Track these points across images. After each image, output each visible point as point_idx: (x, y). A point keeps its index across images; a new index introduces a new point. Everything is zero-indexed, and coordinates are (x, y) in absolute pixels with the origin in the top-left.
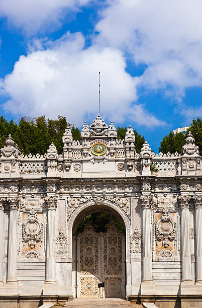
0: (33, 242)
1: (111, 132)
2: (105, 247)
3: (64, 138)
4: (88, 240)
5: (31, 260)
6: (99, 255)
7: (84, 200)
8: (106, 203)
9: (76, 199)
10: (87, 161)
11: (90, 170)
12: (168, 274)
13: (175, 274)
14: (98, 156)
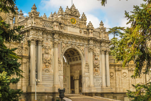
9: (65, 44)
10: (69, 26)
11: (69, 31)
12: (97, 83)
13: (100, 83)
14: (74, 24)
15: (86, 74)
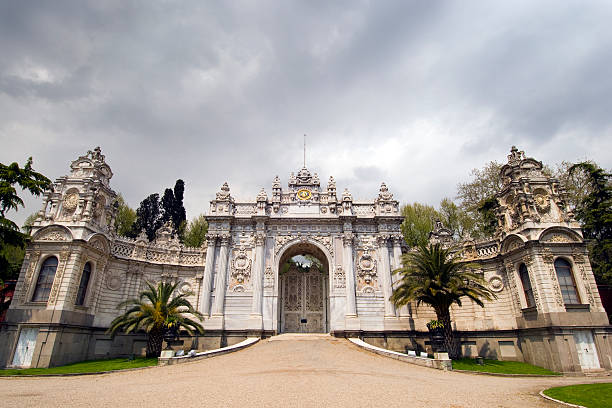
0: (240, 277)
1: (314, 181)
3: (273, 184)
4: (293, 281)
5: (238, 294)
6: (302, 293)
7: (291, 239)
8: (311, 241)
9: (283, 238)
10: (293, 204)
11: (294, 212)
12: (371, 309)
14: (304, 200)
15: (337, 291)
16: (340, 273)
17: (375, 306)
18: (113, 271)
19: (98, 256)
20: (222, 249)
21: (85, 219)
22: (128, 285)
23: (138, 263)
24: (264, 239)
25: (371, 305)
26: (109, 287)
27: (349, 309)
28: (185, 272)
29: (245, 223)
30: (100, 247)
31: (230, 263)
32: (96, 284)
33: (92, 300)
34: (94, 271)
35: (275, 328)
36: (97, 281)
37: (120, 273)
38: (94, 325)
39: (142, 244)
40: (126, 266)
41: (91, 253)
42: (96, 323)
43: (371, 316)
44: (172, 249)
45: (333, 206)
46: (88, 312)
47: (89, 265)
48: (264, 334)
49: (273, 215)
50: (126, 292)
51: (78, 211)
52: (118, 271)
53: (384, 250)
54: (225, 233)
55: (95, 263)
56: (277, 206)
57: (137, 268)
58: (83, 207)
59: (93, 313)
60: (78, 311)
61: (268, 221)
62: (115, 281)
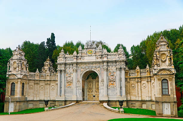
0: (69, 83)
1: (93, 46)
2: (96, 84)
3: (78, 49)
4: (90, 82)
5: (69, 89)
6: (93, 86)
7: (86, 69)
8: (93, 70)
9: (83, 69)
10: (86, 56)
11: (86, 59)
12: (113, 93)
13: (115, 93)
14: (90, 54)
15: (101, 87)
16: (103, 81)
17: (114, 92)
18: (30, 83)
19: (25, 81)
20: (63, 74)
21: (20, 71)
22: (35, 87)
23: (37, 80)
24: (76, 70)
25: (113, 92)
26: (30, 88)
27: (105, 94)
28: (52, 82)
29: (70, 64)
30: (25, 78)
31: (66, 79)
32: (26, 89)
33: (26, 93)
34: (25, 85)
35: (81, 100)
36: (26, 88)
37: (33, 84)
38: (28, 100)
39: (37, 74)
40: (34, 82)
41: (23, 80)
42: (28, 99)
43: (113, 95)
44: (47, 74)
45: (101, 56)
46: (25, 97)
47: (23, 84)
48: (77, 102)
49: (79, 61)
50: (35, 90)
51: (17, 69)
52: (32, 83)
53: (118, 72)
54: (63, 69)
55: (25, 83)
56: (80, 57)
57: (37, 82)
58: (19, 67)
59: (27, 97)
60: (22, 97)
61: (77, 64)
62: (31, 86)
